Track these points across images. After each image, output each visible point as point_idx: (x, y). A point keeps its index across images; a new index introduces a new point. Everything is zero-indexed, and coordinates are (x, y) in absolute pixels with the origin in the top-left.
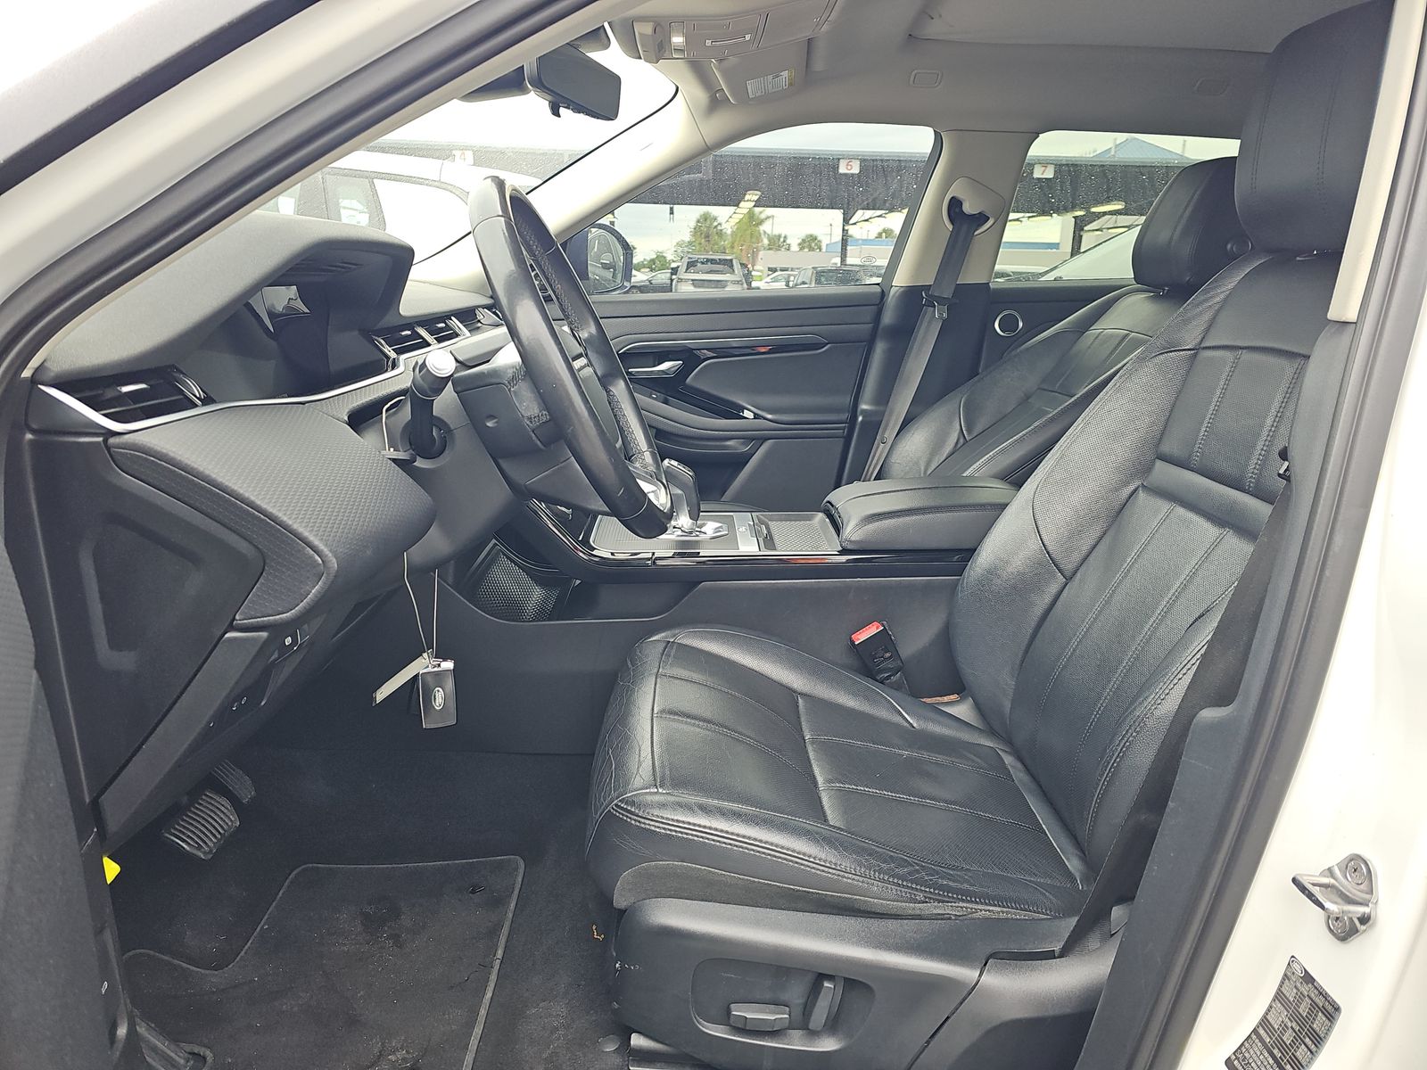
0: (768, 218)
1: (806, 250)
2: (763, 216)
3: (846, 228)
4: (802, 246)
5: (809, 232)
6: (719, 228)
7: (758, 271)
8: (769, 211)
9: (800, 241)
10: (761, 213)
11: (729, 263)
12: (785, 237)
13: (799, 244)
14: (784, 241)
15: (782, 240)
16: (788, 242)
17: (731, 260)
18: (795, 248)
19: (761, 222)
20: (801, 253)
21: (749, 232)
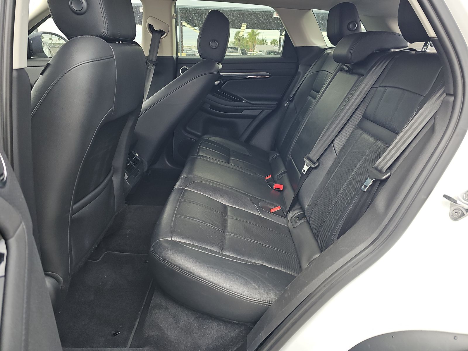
0: (259, 33)
1: (273, 45)
2: (257, 32)
3: (281, 37)
4: (272, 43)
5: (274, 39)
6: (243, 36)
7: (255, 52)
8: (259, 31)
9: (271, 41)
10: (256, 31)
11: (236, 49)
12: (266, 40)
13: (271, 42)
14: (266, 41)
15: (265, 41)
16: (267, 42)
17: (237, 48)
18: (269, 44)
19: (257, 34)
20: (271, 45)
21: (252, 38)
